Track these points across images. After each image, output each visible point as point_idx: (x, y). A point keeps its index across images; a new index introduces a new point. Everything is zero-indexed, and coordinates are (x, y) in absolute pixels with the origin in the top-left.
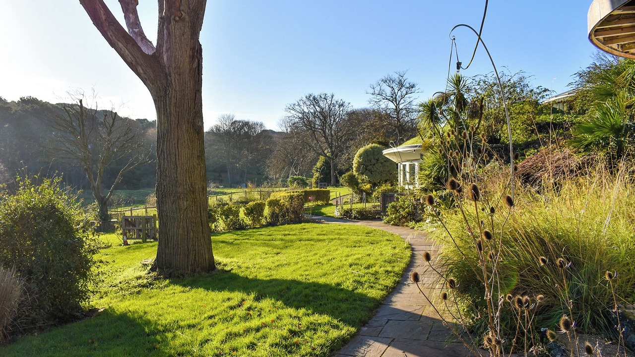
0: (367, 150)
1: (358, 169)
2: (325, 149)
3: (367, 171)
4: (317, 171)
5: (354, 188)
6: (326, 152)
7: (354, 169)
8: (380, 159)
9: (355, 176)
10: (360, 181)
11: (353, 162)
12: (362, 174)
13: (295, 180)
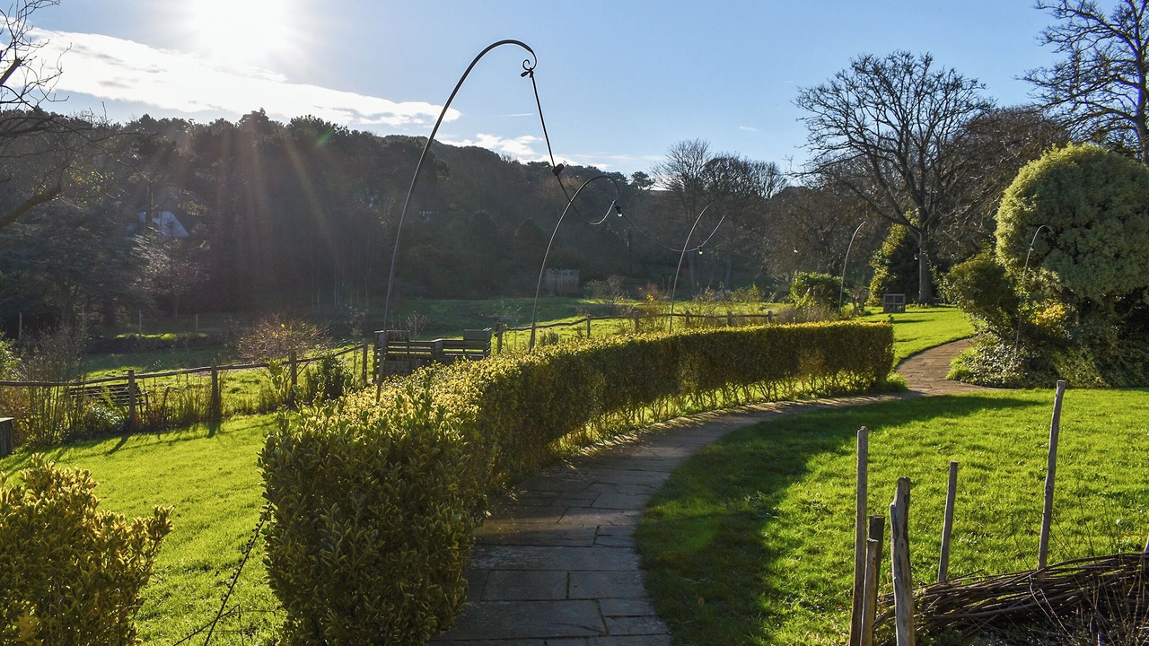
0: (1059, 165)
1: (1016, 245)
2: (906, 209)
3: (1056, 253)
4: (882, 263)
5: (994, 319)
6: (907, 214)
7: (1001, 242)
8: (1116, 201)
9: (1001, 270)
10: (1021, 291)
11: (998, 217)
12: (1036, 263)
13: (811, 283)
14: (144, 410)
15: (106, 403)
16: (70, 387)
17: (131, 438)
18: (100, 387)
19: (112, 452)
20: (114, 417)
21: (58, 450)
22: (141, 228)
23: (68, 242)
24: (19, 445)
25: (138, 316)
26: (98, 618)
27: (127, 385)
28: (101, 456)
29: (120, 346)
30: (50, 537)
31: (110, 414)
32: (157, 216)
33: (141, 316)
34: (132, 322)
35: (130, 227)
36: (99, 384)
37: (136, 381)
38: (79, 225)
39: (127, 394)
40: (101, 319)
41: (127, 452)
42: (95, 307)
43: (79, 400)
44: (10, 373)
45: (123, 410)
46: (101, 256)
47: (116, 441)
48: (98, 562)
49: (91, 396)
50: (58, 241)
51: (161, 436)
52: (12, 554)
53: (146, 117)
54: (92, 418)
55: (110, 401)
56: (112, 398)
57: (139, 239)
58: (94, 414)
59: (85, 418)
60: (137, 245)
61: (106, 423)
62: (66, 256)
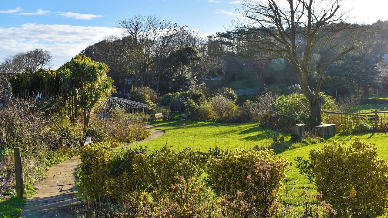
14: (380, 124)
15: (366, 121)
16: (355, 115)
17: (375, 134)
18: (365, 116)
19: (369, 138)
20: (369, 126)
21: (350, 136)
22: (378, 60)
23: (352, 66)
24: (337, 133)
25: (377, 91)
26: (377, 195)
27: (374, 115)
28: (365, 139)
29: (370, 102)
30: (361, 164)
31: (368, 125)
32: (384, 56)
33: (378, 91)
34: (374, 93)
35: (374, 60)
36: (364, 115)
37: (378, 114)
38: (356, 61)
39: (374, 119)
40: (363, 92)
41: (375, 139)
42: (361, 88)
43: (358, 120)
44: (334, 110)
45: (372, 124)
46: (364, 70)
47: (370, 135)
48: (377, 176)
49: (361, 118)
50: (349, 66)
51: (386, 134)
52: (349, 169)
53: (379, 21)
54: (362, 126)
55: (368, 120)
56: (369, 120)
57: (377, 64)
58: (362, 125)
59: (360, 126)
60: (376, 66)
61: (367, 128)
62: (352, 71)
